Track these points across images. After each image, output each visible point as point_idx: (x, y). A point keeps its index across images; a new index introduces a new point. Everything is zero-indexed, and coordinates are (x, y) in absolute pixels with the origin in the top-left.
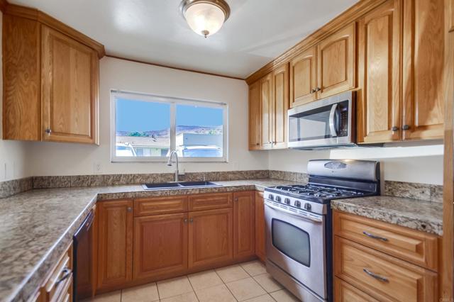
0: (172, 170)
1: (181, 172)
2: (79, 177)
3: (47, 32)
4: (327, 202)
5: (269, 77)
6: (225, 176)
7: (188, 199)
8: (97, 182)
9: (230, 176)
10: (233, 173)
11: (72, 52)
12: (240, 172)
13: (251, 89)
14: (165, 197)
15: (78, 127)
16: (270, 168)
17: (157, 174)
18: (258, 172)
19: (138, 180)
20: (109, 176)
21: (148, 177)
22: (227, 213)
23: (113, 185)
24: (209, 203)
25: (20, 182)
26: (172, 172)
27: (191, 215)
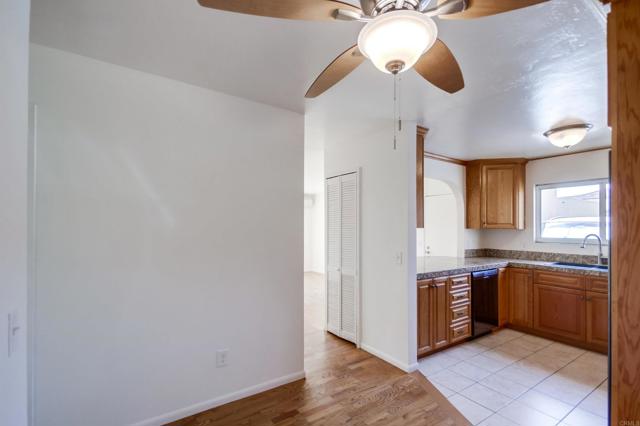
2: (511, 252)
3: (484, 168)
7: (586, 279)
8: (523, 256)
11: (500, 171)
15: (504, 218)
17: (578, 256)
19: (558, 259)
20: (533, 253)
21: (568, 258)
23: (535, 260)
25: (477, 251)
27: (589, 294)
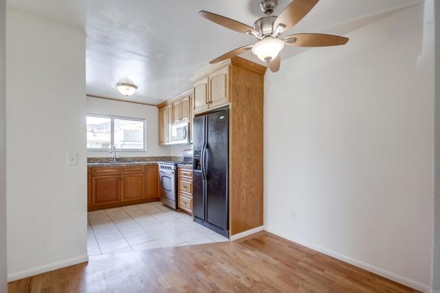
0: (112, 155)
1: (117, 157)
4: (176, 165)
5: (166, 108)
6: (144, 159)
7: (121, 169)
9: (147, 159)
10: (149, 158)
12: (154, 157)
13: (159, 111)
14: (108, 167)
16: (172, 155)
17: (103, 158)
18: (164, 157)
22: (142, 176)
24: (132, 171)
26: (112, 157)
27: (122, 176)
